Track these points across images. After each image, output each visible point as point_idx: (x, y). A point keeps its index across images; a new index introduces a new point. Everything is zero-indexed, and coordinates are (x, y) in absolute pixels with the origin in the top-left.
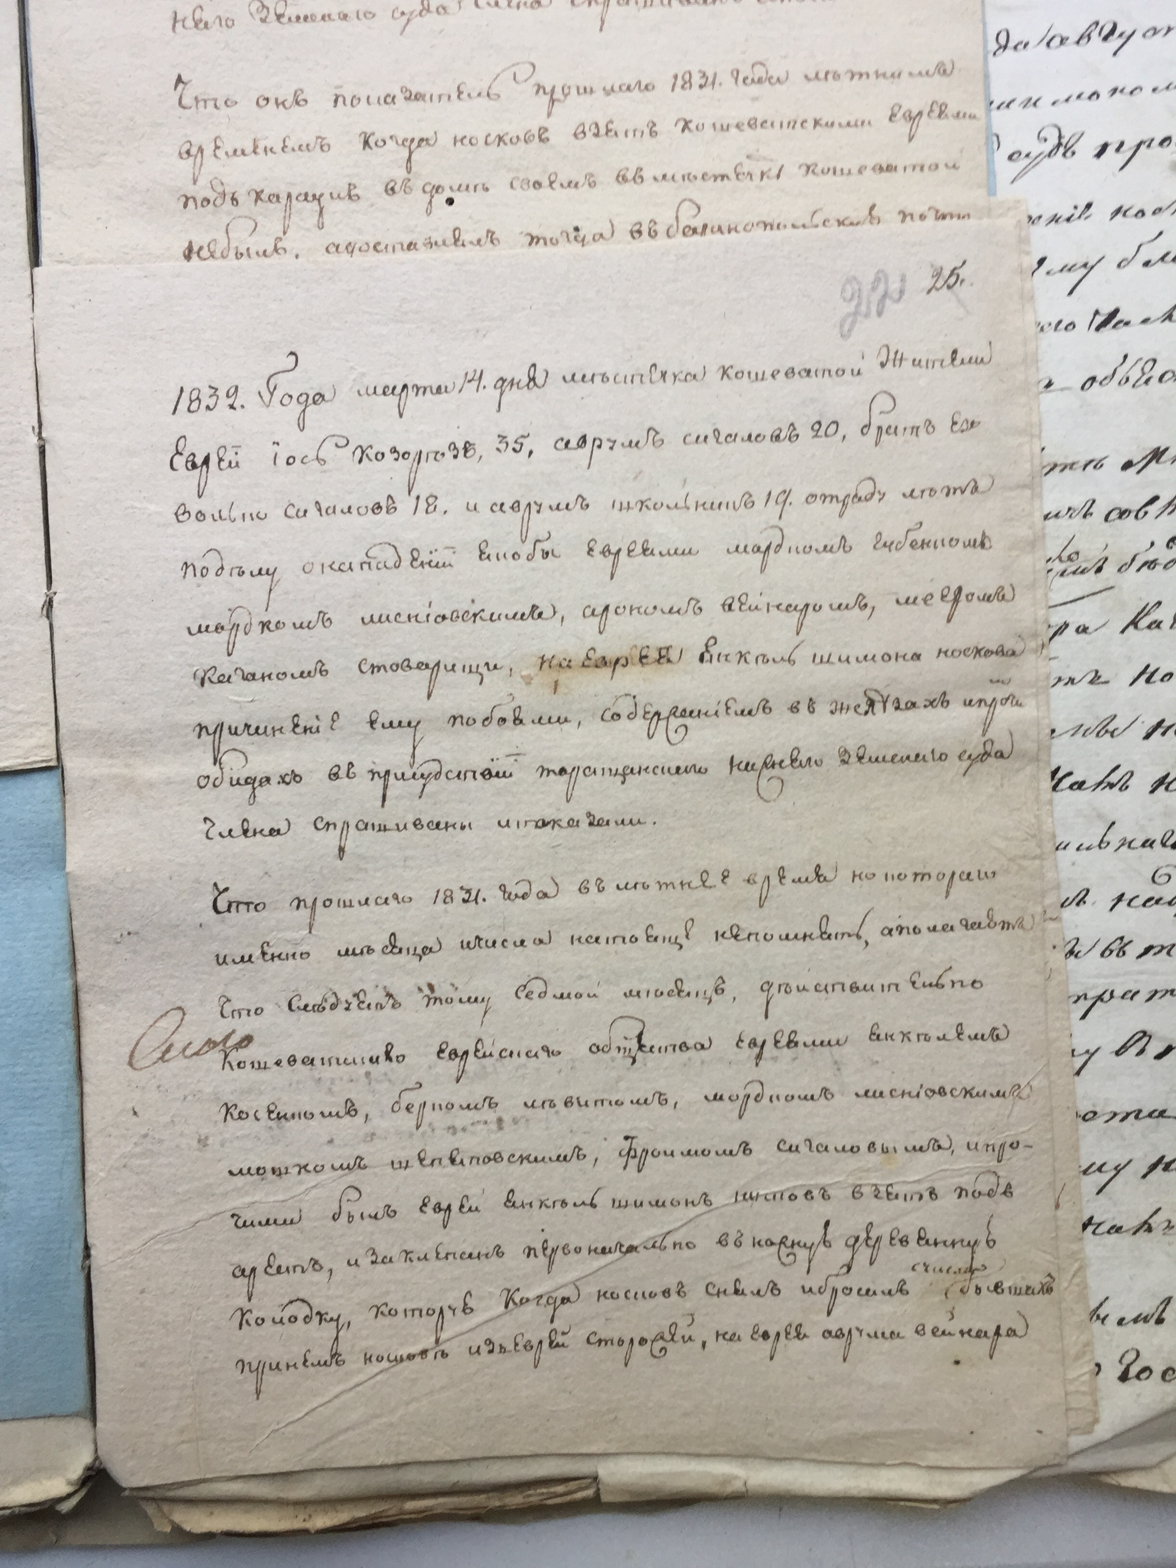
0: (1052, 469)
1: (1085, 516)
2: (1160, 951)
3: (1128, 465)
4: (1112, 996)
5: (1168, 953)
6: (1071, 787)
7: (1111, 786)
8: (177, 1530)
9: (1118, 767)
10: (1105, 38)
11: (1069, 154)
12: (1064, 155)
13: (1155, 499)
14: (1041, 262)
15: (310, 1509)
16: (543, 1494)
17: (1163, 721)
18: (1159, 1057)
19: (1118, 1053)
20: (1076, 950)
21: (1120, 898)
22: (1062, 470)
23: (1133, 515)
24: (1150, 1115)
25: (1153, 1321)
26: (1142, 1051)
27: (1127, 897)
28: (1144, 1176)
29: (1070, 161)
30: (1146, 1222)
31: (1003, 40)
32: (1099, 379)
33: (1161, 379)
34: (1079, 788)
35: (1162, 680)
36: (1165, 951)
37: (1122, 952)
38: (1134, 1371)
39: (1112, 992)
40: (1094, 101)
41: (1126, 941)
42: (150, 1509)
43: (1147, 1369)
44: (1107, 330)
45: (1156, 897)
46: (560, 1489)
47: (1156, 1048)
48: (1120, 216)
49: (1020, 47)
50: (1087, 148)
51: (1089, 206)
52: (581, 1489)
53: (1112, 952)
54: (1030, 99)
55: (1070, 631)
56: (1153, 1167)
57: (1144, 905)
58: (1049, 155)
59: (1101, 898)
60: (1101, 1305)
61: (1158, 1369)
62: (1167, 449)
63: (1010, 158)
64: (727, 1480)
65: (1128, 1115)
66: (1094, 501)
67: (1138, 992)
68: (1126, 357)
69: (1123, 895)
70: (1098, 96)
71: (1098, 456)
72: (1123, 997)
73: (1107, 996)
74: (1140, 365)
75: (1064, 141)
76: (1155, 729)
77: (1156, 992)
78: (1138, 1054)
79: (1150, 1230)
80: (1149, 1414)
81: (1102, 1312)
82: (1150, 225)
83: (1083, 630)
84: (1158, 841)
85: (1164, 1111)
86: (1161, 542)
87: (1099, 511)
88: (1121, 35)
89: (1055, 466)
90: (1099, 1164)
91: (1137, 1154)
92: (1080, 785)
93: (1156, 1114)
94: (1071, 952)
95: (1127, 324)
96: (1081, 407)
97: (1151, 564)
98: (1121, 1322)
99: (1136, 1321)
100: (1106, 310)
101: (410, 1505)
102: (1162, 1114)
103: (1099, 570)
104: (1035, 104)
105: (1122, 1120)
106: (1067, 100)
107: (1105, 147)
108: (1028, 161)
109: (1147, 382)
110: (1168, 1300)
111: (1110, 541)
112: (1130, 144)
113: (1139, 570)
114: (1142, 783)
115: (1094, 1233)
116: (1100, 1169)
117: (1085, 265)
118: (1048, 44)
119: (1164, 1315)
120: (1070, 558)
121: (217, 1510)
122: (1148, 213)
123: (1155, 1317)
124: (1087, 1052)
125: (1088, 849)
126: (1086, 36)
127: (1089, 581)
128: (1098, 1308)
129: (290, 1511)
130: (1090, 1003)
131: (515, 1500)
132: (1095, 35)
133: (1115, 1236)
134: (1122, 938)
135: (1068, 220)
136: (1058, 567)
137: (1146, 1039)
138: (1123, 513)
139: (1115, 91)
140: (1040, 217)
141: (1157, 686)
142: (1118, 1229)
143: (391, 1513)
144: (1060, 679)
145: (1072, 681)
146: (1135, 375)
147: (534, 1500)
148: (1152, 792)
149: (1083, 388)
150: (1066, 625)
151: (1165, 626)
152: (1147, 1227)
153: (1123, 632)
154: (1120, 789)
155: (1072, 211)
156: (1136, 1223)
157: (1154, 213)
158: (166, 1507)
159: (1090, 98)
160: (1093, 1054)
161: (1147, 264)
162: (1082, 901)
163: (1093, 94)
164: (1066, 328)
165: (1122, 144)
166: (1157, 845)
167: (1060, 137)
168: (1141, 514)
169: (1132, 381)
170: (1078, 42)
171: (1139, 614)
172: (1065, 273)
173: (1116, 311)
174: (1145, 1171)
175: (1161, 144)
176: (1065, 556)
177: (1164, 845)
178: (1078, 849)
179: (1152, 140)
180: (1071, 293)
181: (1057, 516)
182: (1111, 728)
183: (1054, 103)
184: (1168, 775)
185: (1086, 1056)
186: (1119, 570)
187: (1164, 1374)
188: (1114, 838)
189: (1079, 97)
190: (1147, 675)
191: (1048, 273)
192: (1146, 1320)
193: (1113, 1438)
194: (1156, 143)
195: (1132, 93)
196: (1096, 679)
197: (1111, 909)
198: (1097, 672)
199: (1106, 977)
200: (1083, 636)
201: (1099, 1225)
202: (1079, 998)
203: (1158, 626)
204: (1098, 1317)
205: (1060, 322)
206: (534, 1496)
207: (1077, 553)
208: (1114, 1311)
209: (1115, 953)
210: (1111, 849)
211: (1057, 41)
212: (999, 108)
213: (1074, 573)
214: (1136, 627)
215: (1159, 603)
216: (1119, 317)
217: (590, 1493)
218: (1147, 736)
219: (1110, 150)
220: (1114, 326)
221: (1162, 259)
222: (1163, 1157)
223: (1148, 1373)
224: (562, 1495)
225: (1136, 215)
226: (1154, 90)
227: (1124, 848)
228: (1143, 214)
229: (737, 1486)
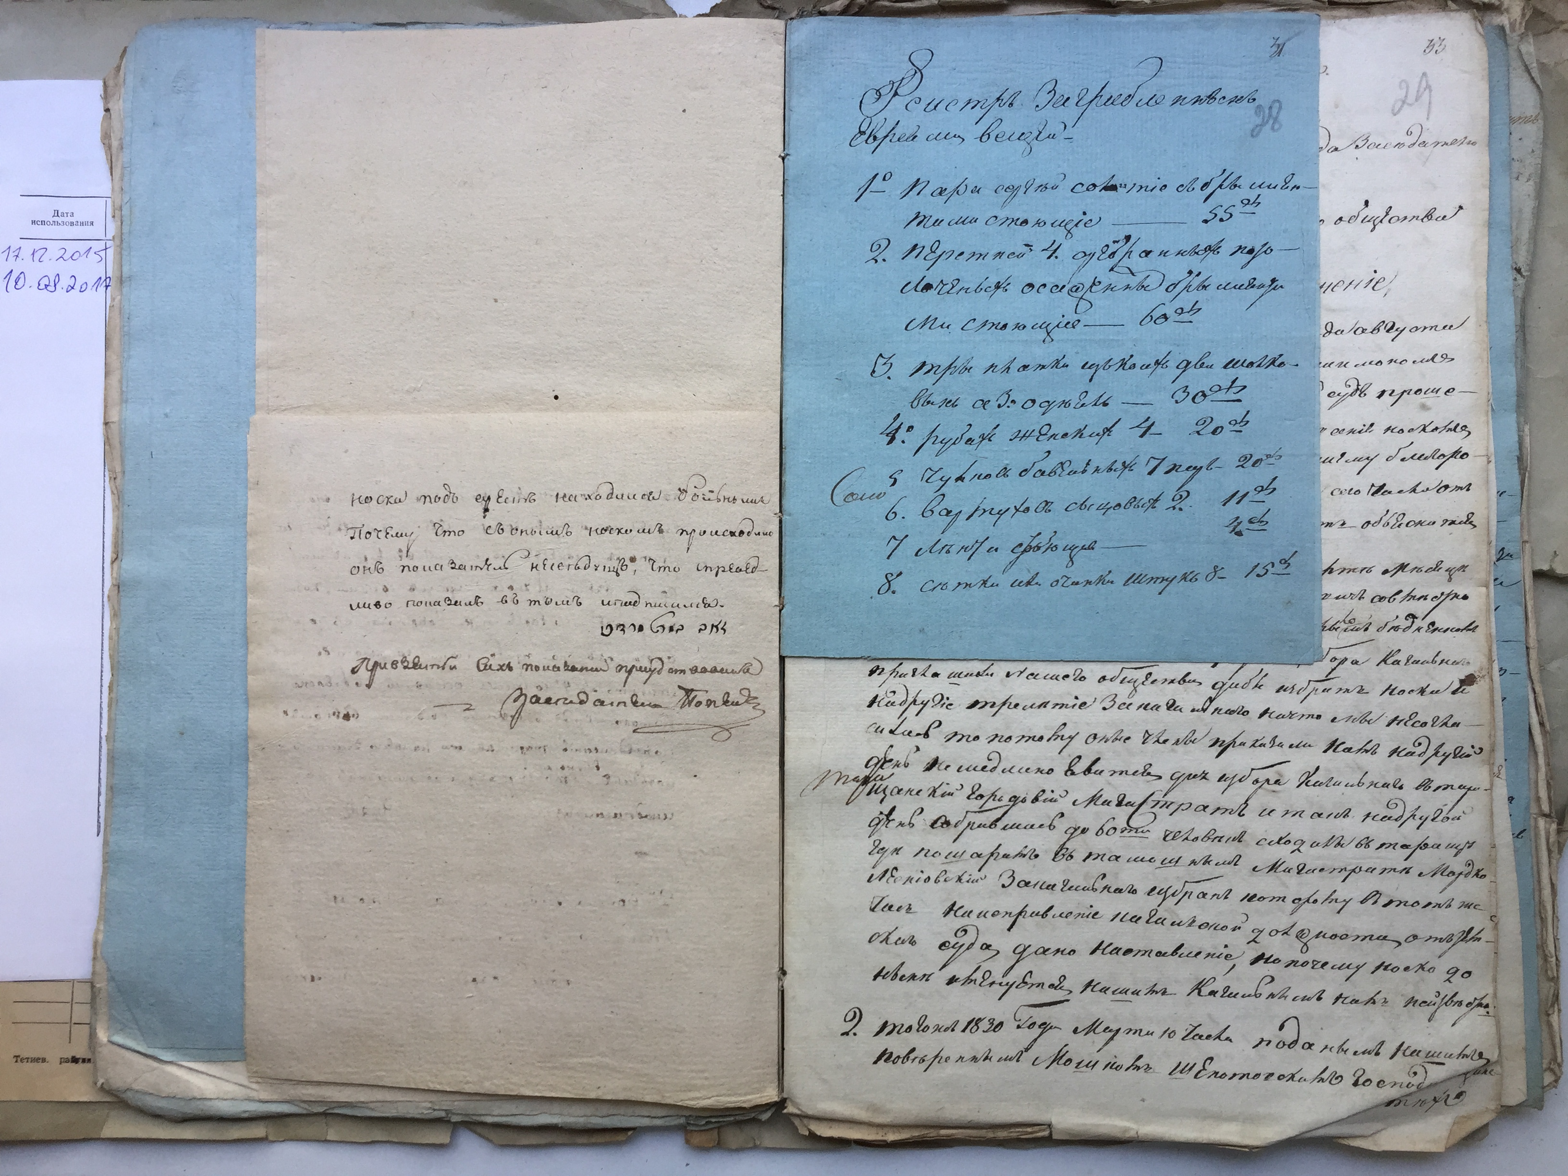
0: (1342, 571)
1: (1360, 599)
2: (1389, 847)
3: (1386, 572)
4: (1360, 870)
5: (1394, 848)
6: (1344, 751)
7: (1367, 751)
8: (813, 1136)
9: (1371, 741)
10: (1388, 331)
11: (1362, 395)
12: (1360, 395)
13: (1401, 591)
14: (1343, 455)
15: (886, 1130)
16: (1019, 1132)
17: (1398, 717)
18: (1385, 906)
19: (1362, 902)
20: (1342, 843)
21: (1368, 815)
22: (1348, 572)
23: (1387, 600)
24: (1378, 938)
25: (1373, 1053)
26: (1376, 902)
27: (1372, 815)
28: (1373, 973)
29: (1363, 399)
30: (1372, 998)
31: (1329, 329)
32: (1372, 523)
33: (1407, 525)
34: (1348, 751)
35: (1398, 694)
36: (1392, 847)
37: (1367, 845)
38: (1361, 1081)
39: (1361, 868)
40: (1379, 367)
41: (1370, 839)
42: (797, 1122)
43: (1369, 1080)
44: (1378, 496)
45: (1389, 816)
46: (1029, 1130)
47: (1383, 900)
48: (1389, 431)
49: (1338, 333)
50: (1373, 392)
51: (1372, 425)
52: (1040, 1131)
53: (1362, 845)
54: (1342, 363)
55: (1348, 663)
56: (1378, 968)
57: (1381, 820)
58: (1351, 395)
59: (1357, 814)
60: (1344, 1043)
61: (1375, 1081)
62: (1408, 564)
63: (1329, 395)
64: (1127, 1130)
65: (1366, 937)
66: (1365, 590)
67: (1375, 869)
68: (1388, 511)
69: (1370, 813)
70: (1382, 363)
71: (1369, 566)
72: (1366, 871)
73: (1357, 870)
74: (1396, 516)
75: (1360, 387)
76: (1393, 721)
77: (1386, 869)
78: (1373, 904)
79: (1374, 1003)
80: (1370, 1105)
81: (1345, 1047)
82: (1406, 438)
83: (1354, 662)
84: (1392, 784)
85: (1386, 937)
86: (1402, 616)
87: (1368, 596)
88: (1397, 330)
89: (1345, 569)
90: (1347, 964)
91: (1369, 960)
92: (1349, 750)
93: (1381, 938)
94: (1339, 844)
95: (1390, 493)
96: (1361, 537)
97: (1396, 628)
98: (1355, 1053)
99: (1364, 1053)
100: (1378, 484)
101: (943, 1132)
102: (1385, 938)
103: (1366, 629)
104: (1345, 366)
105: (1362, 940)
106: (1363, 365)
107: (1383, 392)
108: (1340, 397)
109: (1399, 526)
110: (1382, 1043)
111: (1373, 613)
112: (1398, 391)
113: (1388, 631)
114: (1383, 751)
115: (1342, 1002)
116: (1348, 967)
117: (1368, 458)
118: (1355, 332)
119: (1380, 1051)
120: (1350, 622)
121: (835, 1125)
122: (1406, 431)
123: (1375, 1051)
124: (1345, 900)
125: (1351, 786)
126: (1377, 329)
127: (1360, 636)
128: (1343, 1045)
129: (874, 1130)
130: (1348, 873)
131: (1002, 1134)
132: (1382, 328)
133: (1354, 1005)
134: (1368, 838)
135: (1360, 432)
136: (1343, 626)
137: (1378, 895)
138: (1381, 599)
139: (1391, 361)
140: (1344, 430)
141: (1396, 697)
142: (1356, 1001)
143: (931, 1135)
144: (1341, 689)
145: (1347, 690)
146: (1393, 521)
147: (1014, 1135)
148: (1389, 756)
149: (1362, 527)
150: (1346, 659)
151: (1402, 663)
152: (1372, 1001)
153: (1378, 665)
154: (1372, 754)
155: (1362, 427)
156: (1367, 998)
157: (1409, 431)
158: (805, 1121)
159: (1376, 364)
160: (1348, 902)
161: (1403, 460)
162: (1347, 815)
163: (1378, 362)
164: (1355, 494)
165: (1393, 391)
166: (1391, 787)
167: (1358, 385)
168: (1392, 600)
169: (1391, 525)
170: (1372, 332)
171: (1388, 655)
172: (1356, 462)
173: (1384, 485)
174: (1373, 969)
175: (1416, 393)
176: (1347, 620)
177: (1394, 787)
178: (1346, 786)
179: (1411, 390)
180: (1358, 474)
181: (1343, 597)
182: (1368, 719)
183: (1355, 366)
184: (1399, 747)
185: (1344, 903)
186: (1378, 630)
187: (1379, 1083)
188: (1367, 780)
189: (1370, 363)
190: (1390, 690)
191: (1346, 461)
192: (1369, 1053)
193: (1349, 1117)
194: (1412, 392)
195: (1400, 363)
196: (1361, 691)
197: (1363, 821)
198: (1362, 686)
199: (1358, 859)
200: (1355, 666)
201: (1346, 998)
202: (1342, 870)
203: (1398, 664)
204: (1343, 1050)
205: (1352, 489)
206: (1014, 1133)
207: (1354, 619)
208: (1351, 1046)
209: (1363, 846)
210: (1364, 787)
211: (1360, 331)
212: (1324, 367)
213: (1352, 630)
214: (1385, 663)
215: (1399, 650)
216: (1385, 488)
217: (1046, 1133)
218: (1388, 725)
219: (1386, 394)
220: (1382, 494)
221: (1412, 458)
222: (1384, 962)
223: (1369, 1082)
224: (1031, 1133)
225: (1398, 432)
226: (1414, 362)
227: (1372, 787)
228: (1403, 432)
229: (1131, 1134)
